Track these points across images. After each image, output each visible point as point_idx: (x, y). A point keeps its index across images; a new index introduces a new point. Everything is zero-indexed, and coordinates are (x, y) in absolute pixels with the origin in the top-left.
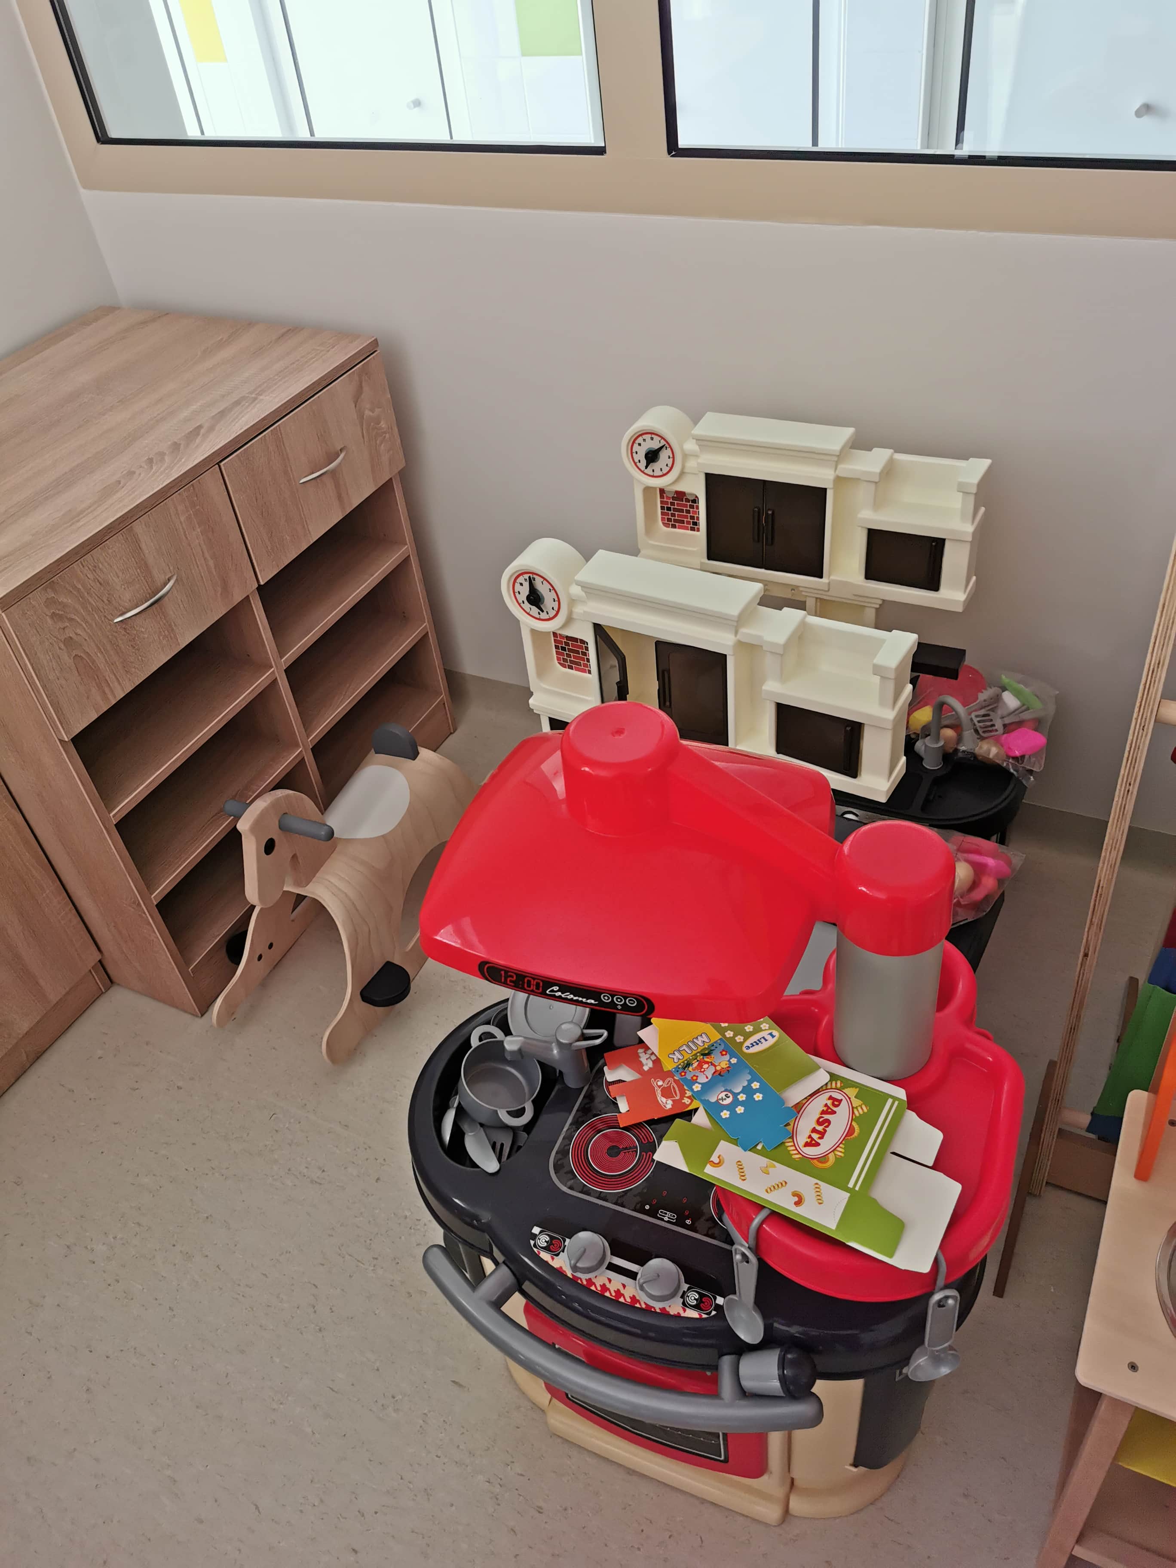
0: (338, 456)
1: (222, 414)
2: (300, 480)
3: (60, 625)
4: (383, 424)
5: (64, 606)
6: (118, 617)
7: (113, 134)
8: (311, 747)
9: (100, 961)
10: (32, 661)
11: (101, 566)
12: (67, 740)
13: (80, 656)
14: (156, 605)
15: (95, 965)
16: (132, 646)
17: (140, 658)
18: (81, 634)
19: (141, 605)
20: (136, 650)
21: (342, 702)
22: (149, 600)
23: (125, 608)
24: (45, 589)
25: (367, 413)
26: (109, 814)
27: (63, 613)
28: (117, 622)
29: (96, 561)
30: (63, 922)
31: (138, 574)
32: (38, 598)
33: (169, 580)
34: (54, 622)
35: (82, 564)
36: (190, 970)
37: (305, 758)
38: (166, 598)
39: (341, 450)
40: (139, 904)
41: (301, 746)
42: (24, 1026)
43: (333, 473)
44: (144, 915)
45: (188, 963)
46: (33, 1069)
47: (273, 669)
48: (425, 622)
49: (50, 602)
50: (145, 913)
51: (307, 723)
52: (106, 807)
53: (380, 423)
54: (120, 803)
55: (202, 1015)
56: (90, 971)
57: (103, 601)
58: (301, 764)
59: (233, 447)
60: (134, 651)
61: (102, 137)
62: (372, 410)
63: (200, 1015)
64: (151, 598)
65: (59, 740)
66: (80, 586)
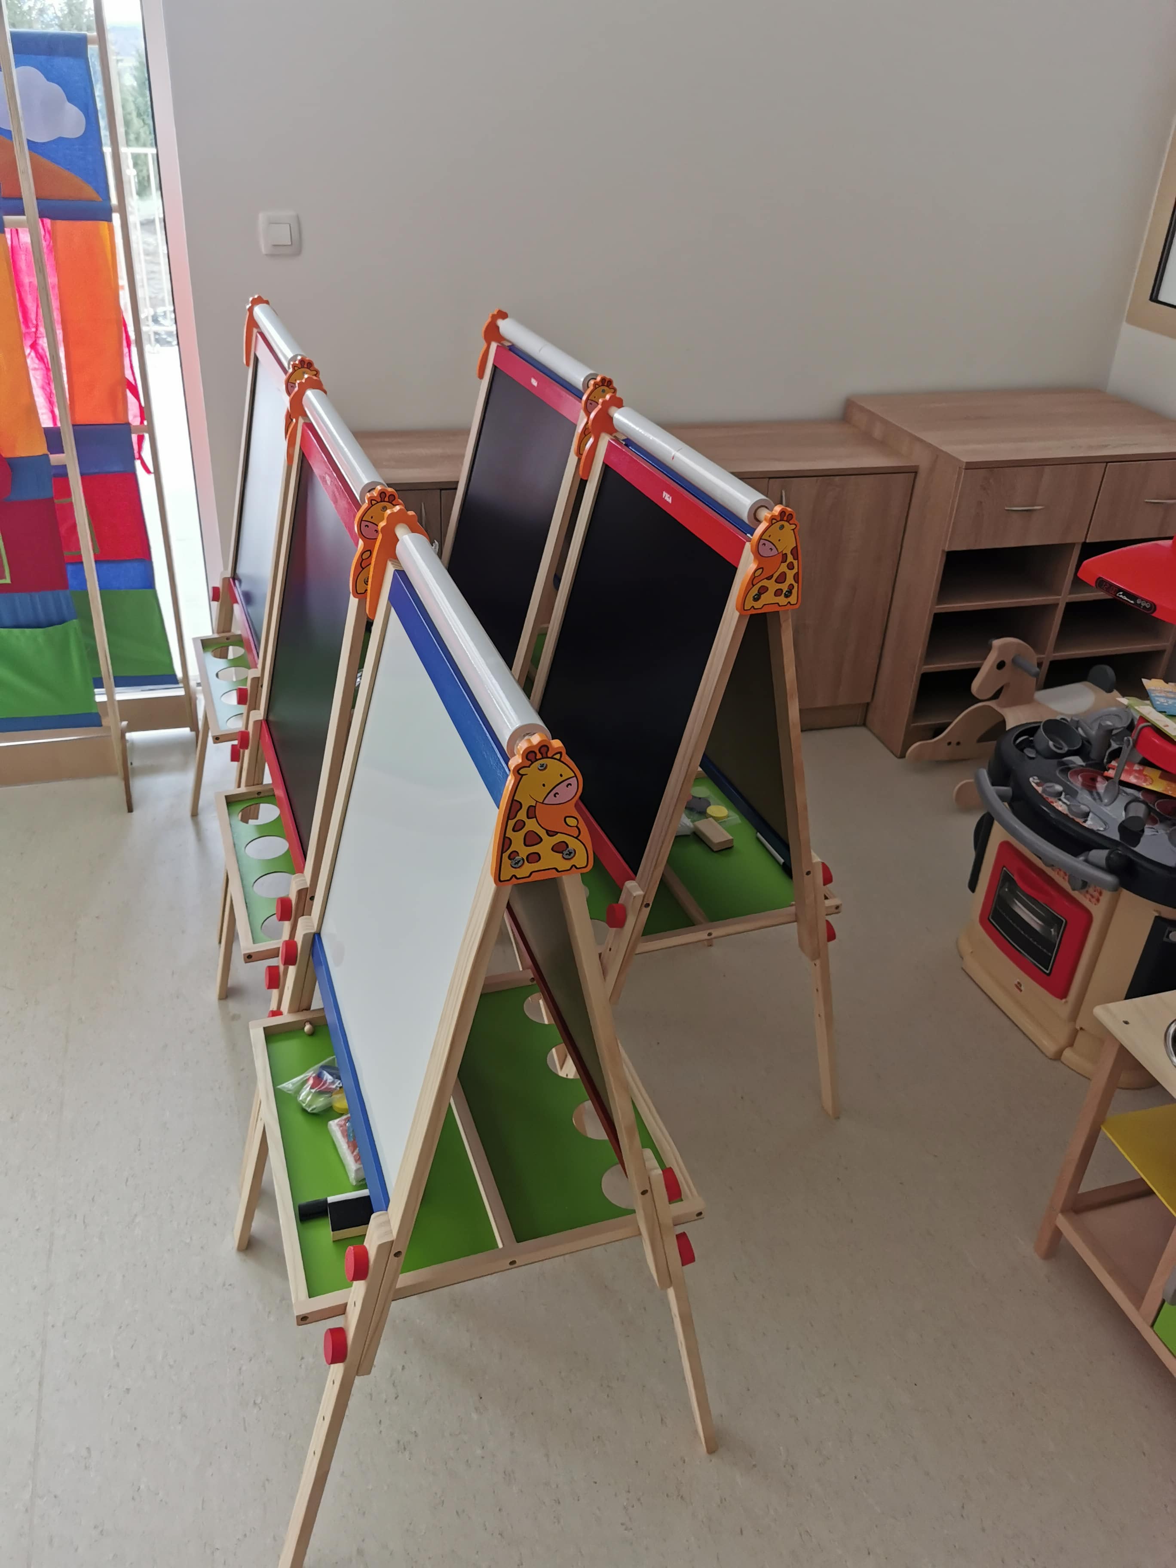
1: (1125, 445)
2: (1145, 498)
3: (982, 493)
5: (990, 485)
6: (1008, 506)
7: (1161, 298)
8: (1051, 660)
9: (869, 703)
10: (959, 501)
11: (1018, 477)
12: (946, 551)
13: (979, 515)
14: (1028, 513)
15: (866, 703)
16: (1004, 525)
17: (1005, 536)
18: (987, 503)
19: (1022, 507)
22: (1027, 507)
23: (1013, 504)
24: (989, 471)
26: (936, 606)
27: (987, 488)
28: (1006, 508)
31: (1031, 491)
32: (982, 473)
33: (1043, 504)
34: (981, 489)
36: (913, 727)
38: (1035, 512)
40: (915, 666)
41: (1046, 654)
43: (1167, 508)
45: (912, 722)
47: (1060, 598)
49: (987, 479)
50: (914, 674)
51: (1057, 648)
52: (937, 602)
54: (944, 604)
56: (862, 704)
57: (1007, 493)
59: (1120, 459)
60: (1005, 530)
61: (1154, 297)
63: (898, 756)
65: (943, 548)
66: (1003, 480)
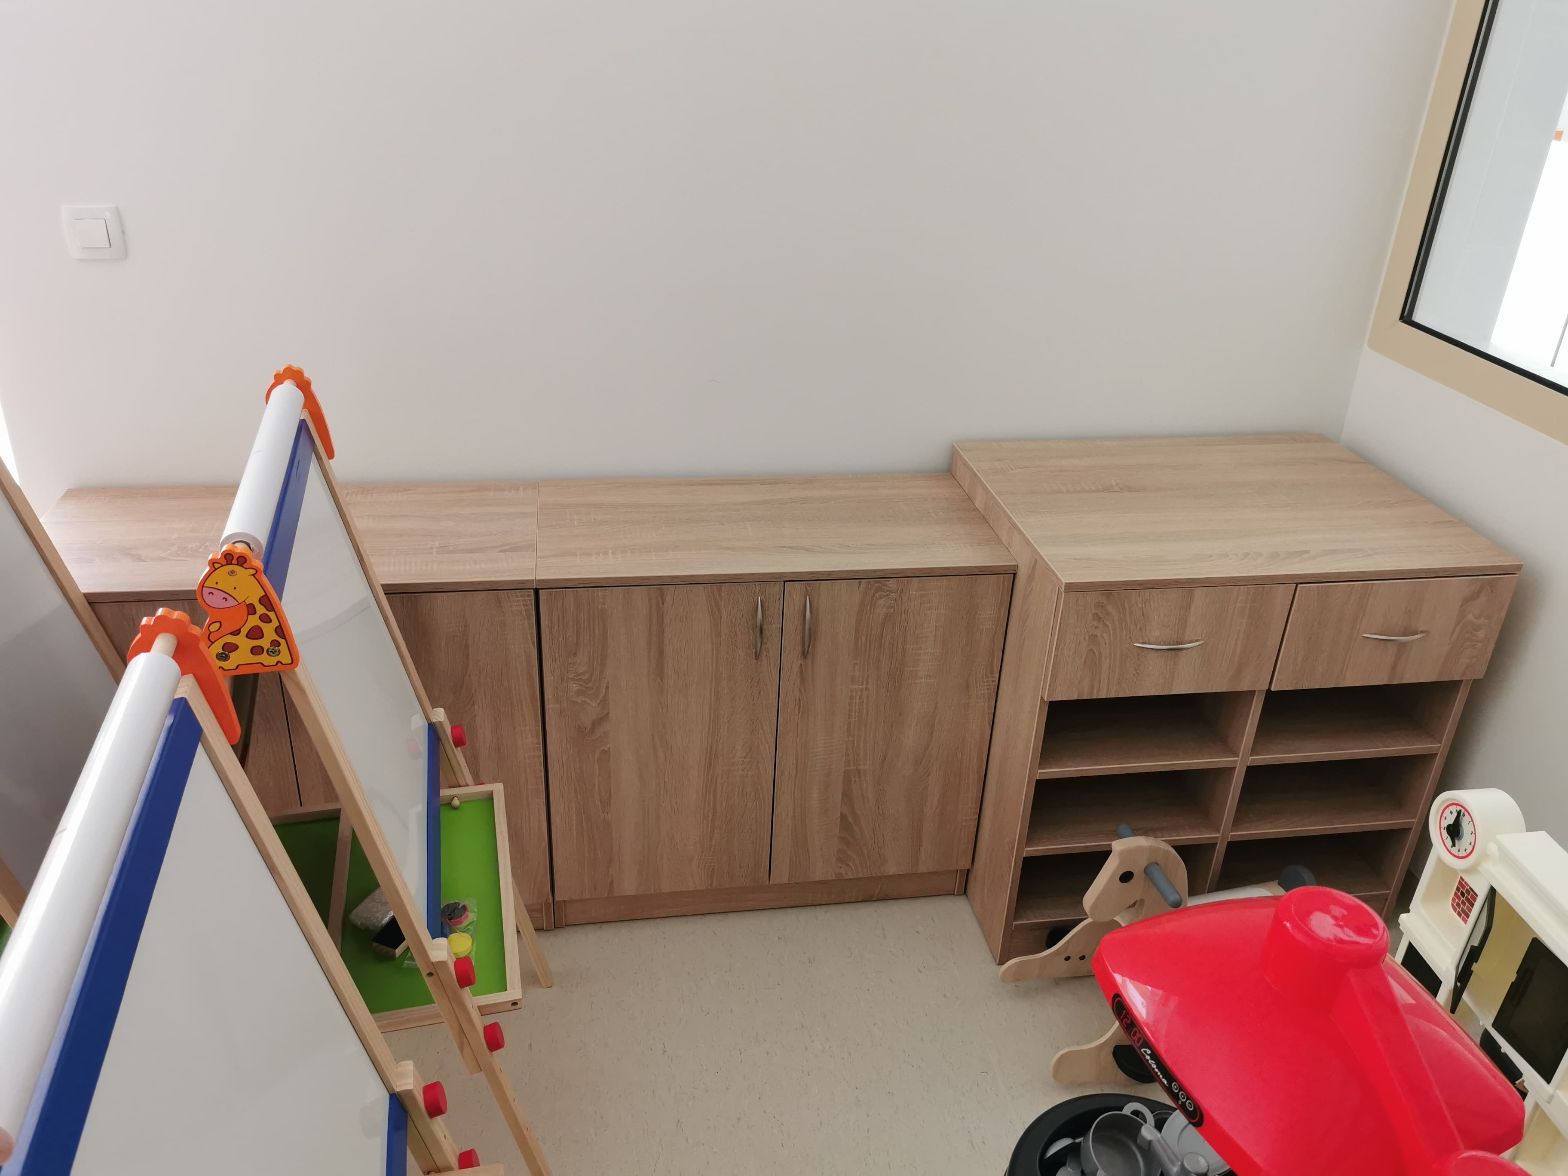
0: (1417, 634)
1: (1334, 552)
2: (1364, 634)
3: (1096, 624)
4: (1481, 634)
5: (1108, 613)
6: (1139, 643)
7: (1418, 317)
8: (1229, 841)
9: (968, 870)
10: (1060, 634)
11: (1151, 603)
12: (1045, 700)
13: (1094, 653)
14: (1173, 652)
15: (964, 870)
16: (1135, 668)
17: (1135, 680)
18: (1106, 638)
19: (1162, 645)
20: (1136, 673)
21: (1283, 827)
22: (1170, 645)
23: (1148, 640)
24: (1102, 594)
25: (1470, 617)
26: (1038, 770)
27: (1103, 617)
28: (1136, 646)
29: (1151, 597)
30: (964, 824)
31: (1175, 624)
32: (1091, 598)
33: (1196, 641)
34: (1094, 618)
35: (1139, 593)
36: (1014, 923)
37: (1218, 845)
38: (1184, 652)
39: (1421, 632)
40: (1013, 848)
41: (1221, 833)
42: (892, 870)
43: (1402, 646)
44: (1011, 857)
45: (1015, 919)
46: (876, 904)
47: (1237, 759)
48: (1415, 818)
49: (1099, 605)
50: (1013, 857)
51: (1239, 819)
52: (1039, 764)
53: (1478, 631)
54: (1050, 768)
55: (999, 964)
56: (957, 870)
57: (1136, 626)
58: (1210, 847)
59: (1318, 579)
60: (1134, 672)
61: (1407, 317)
62: (1477, 618)
63: (998, 962)
64: (1173, 645)
65: (1041, 697)
66: (1127, 607)
